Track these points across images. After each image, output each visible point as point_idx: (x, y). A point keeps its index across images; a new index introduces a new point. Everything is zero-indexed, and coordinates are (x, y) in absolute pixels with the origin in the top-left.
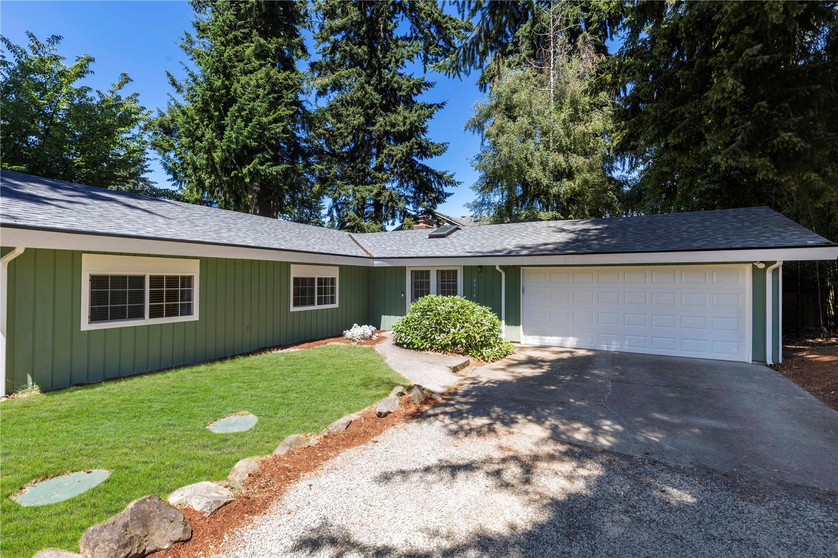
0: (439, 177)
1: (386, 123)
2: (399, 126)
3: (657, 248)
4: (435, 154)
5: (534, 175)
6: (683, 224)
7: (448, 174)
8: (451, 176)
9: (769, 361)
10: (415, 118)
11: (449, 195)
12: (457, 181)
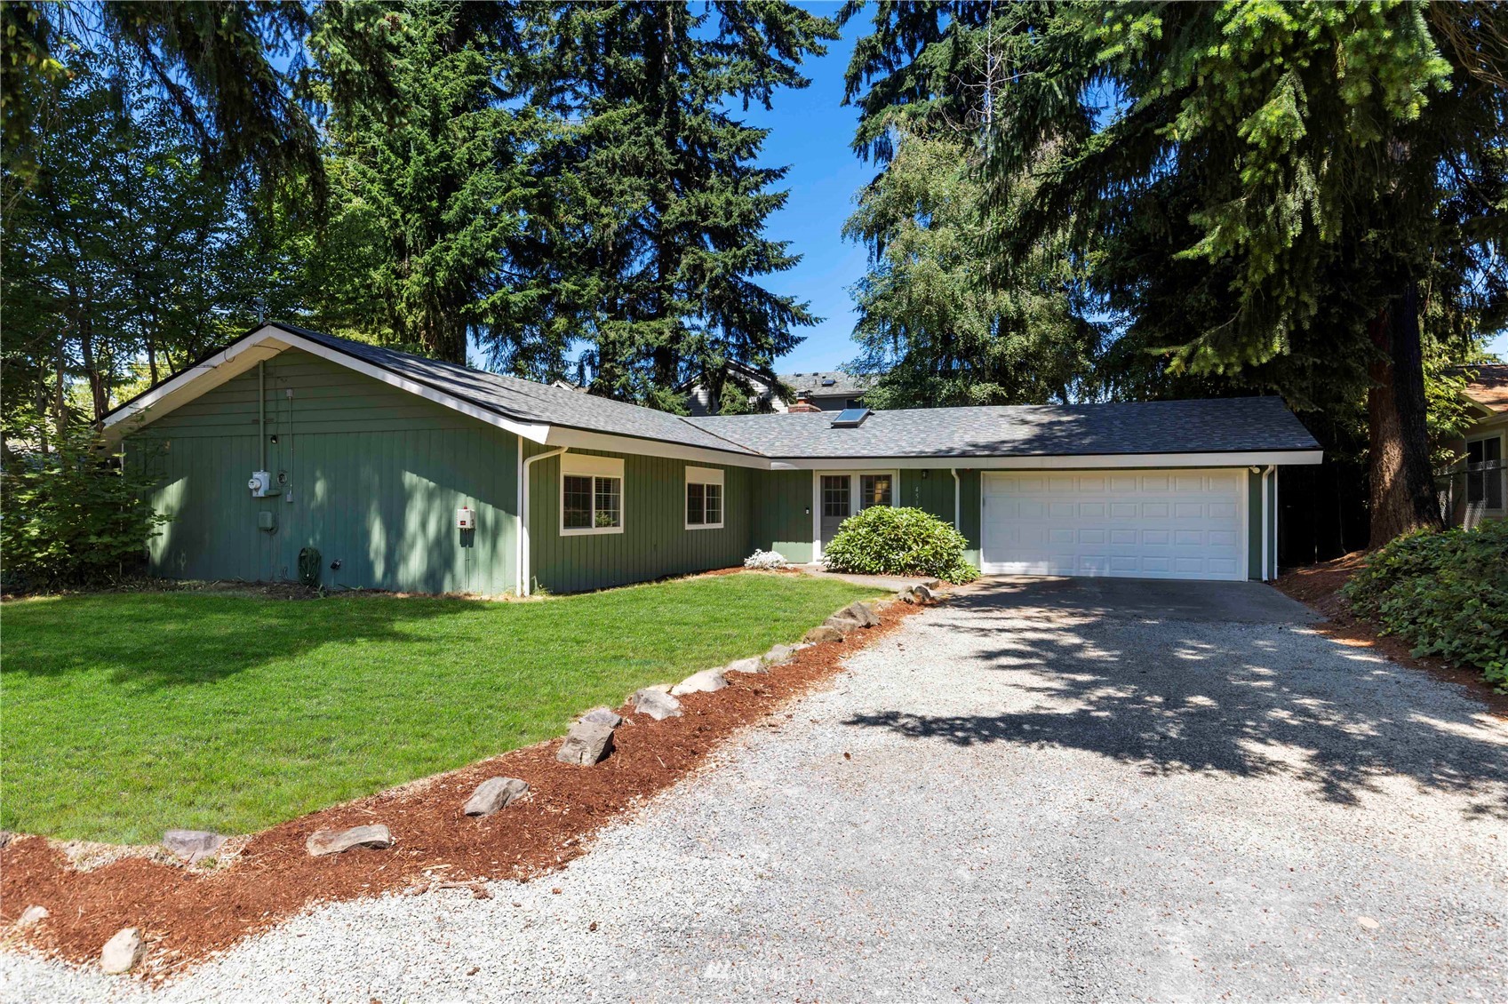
0: (782, 307)
1: (690, 210)
2: (716, 216)
3: (1148, 450)
4: (777, 266)
5: (967, 326)
6: (1180, 418)
7: (797, 303)
8: (804, 307)
9: (1265, 578)
10: (750, 206)
11: (798, 340)
12: (814, 316)
